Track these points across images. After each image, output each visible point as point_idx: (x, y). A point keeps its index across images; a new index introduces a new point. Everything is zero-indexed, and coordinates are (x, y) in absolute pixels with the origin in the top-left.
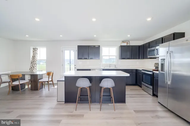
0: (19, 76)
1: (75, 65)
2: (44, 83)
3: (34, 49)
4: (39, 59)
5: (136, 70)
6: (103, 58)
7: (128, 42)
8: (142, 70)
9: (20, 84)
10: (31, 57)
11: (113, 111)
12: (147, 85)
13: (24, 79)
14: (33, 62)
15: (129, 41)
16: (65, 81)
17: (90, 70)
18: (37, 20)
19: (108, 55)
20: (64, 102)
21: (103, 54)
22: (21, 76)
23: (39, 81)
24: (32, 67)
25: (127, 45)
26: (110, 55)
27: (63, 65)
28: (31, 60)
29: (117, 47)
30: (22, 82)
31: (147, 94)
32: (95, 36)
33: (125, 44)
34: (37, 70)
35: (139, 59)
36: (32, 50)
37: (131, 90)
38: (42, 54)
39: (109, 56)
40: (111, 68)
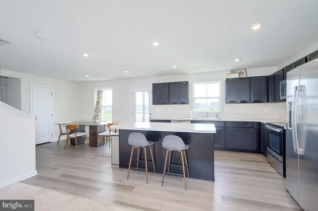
0: (75, 127)
1: (150, 114)
2: (105, 137)
3: (98, 92)
4: (104, 105)
5: (259, 124)
6: (196, 102)
7: (244, 71)
8: (267, 124)
9: (77, 137)
10: (95, 103)
11: (184, 191)
12: (274, 153)
13: (85, 132)
14: (98, 109)
15: (246, 70)
16: (119, 136)
17: (169, 121)
18: (86, 55)
19: (205, 96)
20: (118, 167)
21: (195, 96)
22: (78, 127)
23: (99, 134)
24: (96, 117)
25: (242, 77)
26: (208, 96)
27: (134, 114)
28: (95, 106)
29: (220, 82)
30: (79, 134)
31: (275, 171)
32: (175, 67)
33: (236, 76)
34: (102, 120)
35: (268, 101)
36: (96, 93)
37: (242, 160)
38: (108, 97)
39: (206, 98)
40: (208, 119)
